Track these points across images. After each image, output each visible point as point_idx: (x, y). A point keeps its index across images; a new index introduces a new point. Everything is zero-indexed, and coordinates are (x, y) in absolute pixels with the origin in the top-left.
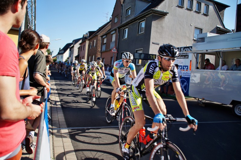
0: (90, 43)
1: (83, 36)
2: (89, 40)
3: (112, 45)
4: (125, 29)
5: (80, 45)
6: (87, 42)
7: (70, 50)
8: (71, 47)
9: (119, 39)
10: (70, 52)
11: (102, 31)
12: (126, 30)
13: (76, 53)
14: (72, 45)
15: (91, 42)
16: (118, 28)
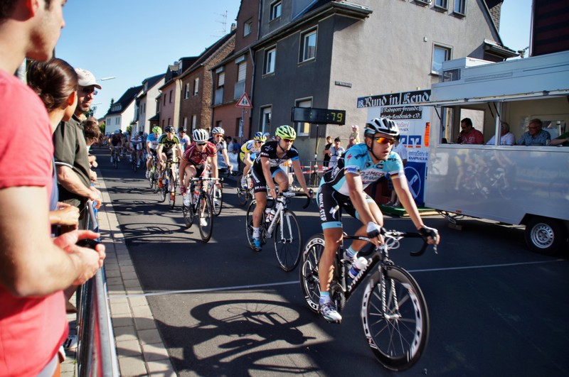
0: (186, 86)
1: (169, 69)
2: (181, 78)
3: (240, 90)
4: (269, 52)
5: (161, 91)
6: (179, 85)
7: (138, 104)
8: (138, 96)
9: (255, 75)
10: (137, 108)
11: (214, 57)
12: (270, 54)
13: (151, 111)
14: (142, 93)
15: (188, 85)
16: (252, 48)
